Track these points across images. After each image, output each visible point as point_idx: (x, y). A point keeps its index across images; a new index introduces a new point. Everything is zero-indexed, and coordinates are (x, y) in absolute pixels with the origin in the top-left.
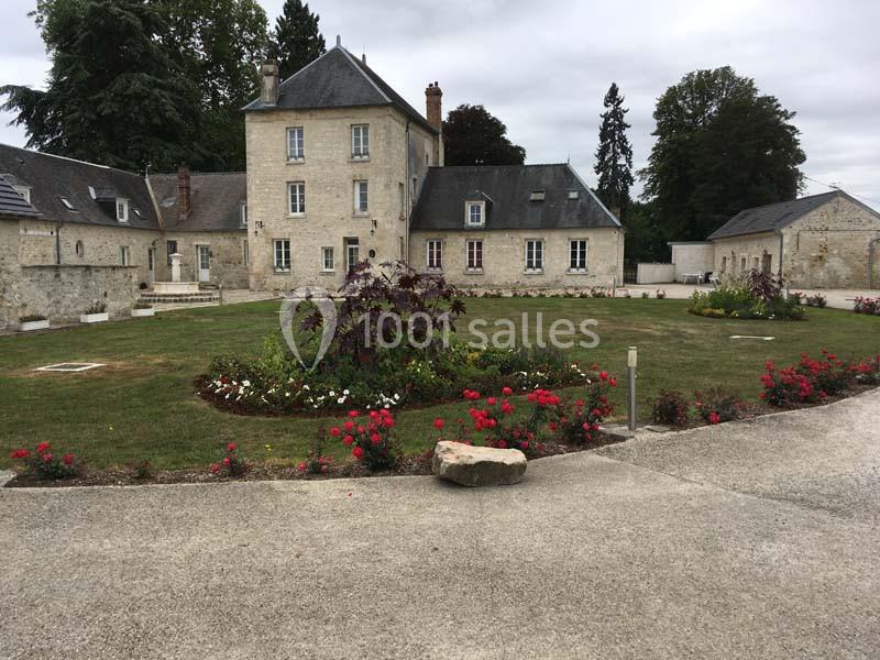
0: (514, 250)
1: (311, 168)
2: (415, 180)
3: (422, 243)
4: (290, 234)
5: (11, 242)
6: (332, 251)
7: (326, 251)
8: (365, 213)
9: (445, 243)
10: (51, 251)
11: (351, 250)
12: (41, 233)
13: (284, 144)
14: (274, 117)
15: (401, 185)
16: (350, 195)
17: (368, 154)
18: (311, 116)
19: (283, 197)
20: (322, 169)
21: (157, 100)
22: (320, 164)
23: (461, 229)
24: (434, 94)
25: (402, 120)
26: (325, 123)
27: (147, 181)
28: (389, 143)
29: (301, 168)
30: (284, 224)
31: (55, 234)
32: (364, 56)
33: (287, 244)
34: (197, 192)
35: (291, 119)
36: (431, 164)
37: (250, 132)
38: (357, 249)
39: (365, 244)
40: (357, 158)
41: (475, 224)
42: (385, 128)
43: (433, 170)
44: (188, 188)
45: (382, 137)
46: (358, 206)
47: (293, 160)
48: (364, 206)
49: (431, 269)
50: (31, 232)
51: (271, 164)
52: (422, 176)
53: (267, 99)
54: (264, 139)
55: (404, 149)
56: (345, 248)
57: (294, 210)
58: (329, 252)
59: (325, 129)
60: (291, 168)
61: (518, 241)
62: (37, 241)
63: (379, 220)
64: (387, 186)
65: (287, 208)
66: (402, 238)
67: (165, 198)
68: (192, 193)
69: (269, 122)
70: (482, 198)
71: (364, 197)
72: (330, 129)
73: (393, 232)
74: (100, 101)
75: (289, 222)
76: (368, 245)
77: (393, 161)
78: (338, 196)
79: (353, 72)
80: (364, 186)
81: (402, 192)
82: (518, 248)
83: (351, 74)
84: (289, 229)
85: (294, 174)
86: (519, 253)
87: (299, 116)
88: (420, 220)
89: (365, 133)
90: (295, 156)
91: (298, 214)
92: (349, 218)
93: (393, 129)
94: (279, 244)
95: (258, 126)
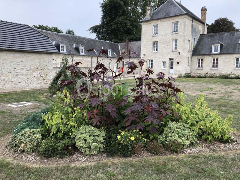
0: (231, 61)
1: (160, 37)
2: (195, 39)
3: (196, 59)
4: (153, 58)
5: (50, 60)
6: (165, 62)
7: (163, 62)
8: (176, 50)
9: (204, 59)
10: (90, 64)
11: (171, 62)
12: (87, 59)
13: (152, 30)
14: (150, 22)
15: (189, 40)
16: (172, 45)
17: (178, 31)
18: (161, 21)
19: (151, 47)
20: (163, 37)
21: (125, 23)
22: (162, 36)
23: (210, 54)
24: (204, 10)
25: (191, 19)
26: (165, 22)
27: (119, 45)
28: (185, 27)
29: (157, 37)
30: (151, 54)
31: (91, 59)
32: (180, 1)
33: (152, 61)
34: (131, 47)
35: (155, 23)
36: (201, 33)
37: (143, 28)
38: (173, 62)
39: (175, 60)
40: (174, 33)
41: (216, 52)
42: (184, 22)
43: (202, 36)
44: (128, 46)
45: (183, 25)
46: (174, 48)
47: (155, 35)
48: (176, 48)
49: (199, 68)
50: (84, 59)
51: (148, 37)
52: (197, 38)
53: (148, 17)
54: (146, 29)
55: (191, 29)
56: (169, 62)
57: (154, 50)
58: (164, 63)
59: (164, 25)
60: (154, 37)
61: (233, 58)
62: (86, 61)
63: (181, 52)
64: (184, 41)
65: (152, 50)
66: (189, 58)
67: (123, 49)
68: (129, 47)
69: (148, 24)
70: (219, 43)
71: (176, 45)
72: (166, 24)
73: (185, 56)
74: (112, 25)
75: (153, 54)
76: (177, 60)
77: (186, 33)
78: (168, 45)
79: (175, 6)
80: (176, 41)
81: (190, 43)
82: (232, 60)
83: (174, 6)
84: (153, 56)
85: (155, 39)
86: (232, 62)
87: (157, 21)
88: (195, 52)
89: (177, 24)
90: (155, 34)
91: (156, 51)
92: (171, 52)
93: (186, 22)
94: (150, 60)
95: (145, 26)
